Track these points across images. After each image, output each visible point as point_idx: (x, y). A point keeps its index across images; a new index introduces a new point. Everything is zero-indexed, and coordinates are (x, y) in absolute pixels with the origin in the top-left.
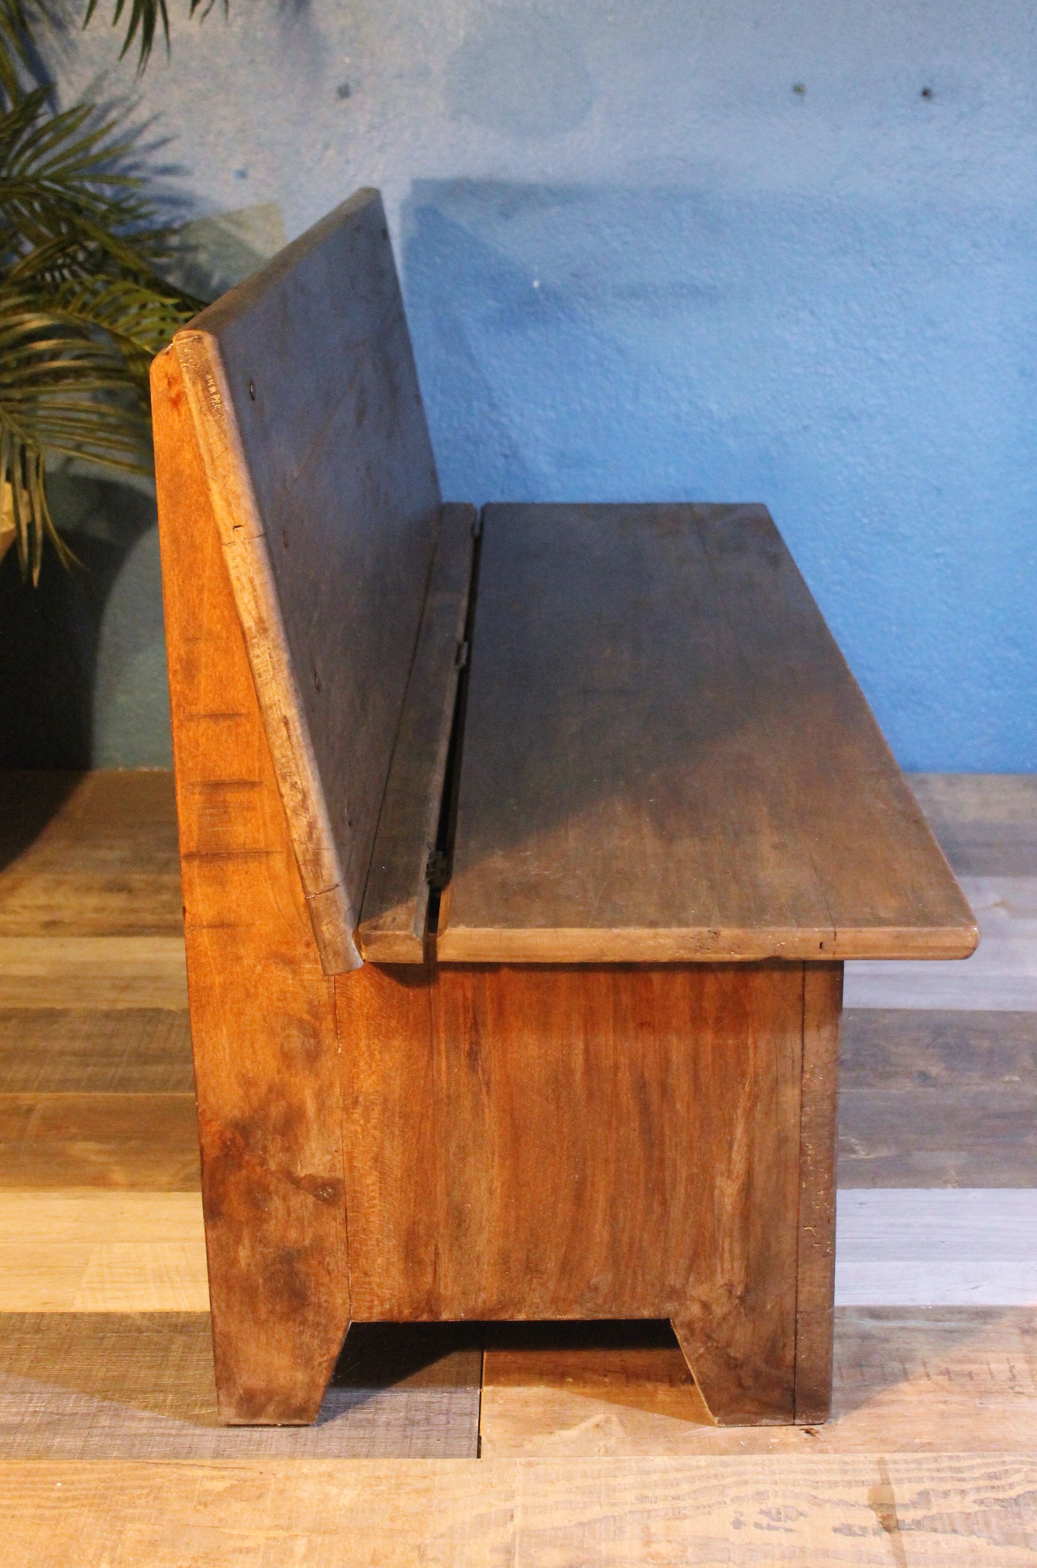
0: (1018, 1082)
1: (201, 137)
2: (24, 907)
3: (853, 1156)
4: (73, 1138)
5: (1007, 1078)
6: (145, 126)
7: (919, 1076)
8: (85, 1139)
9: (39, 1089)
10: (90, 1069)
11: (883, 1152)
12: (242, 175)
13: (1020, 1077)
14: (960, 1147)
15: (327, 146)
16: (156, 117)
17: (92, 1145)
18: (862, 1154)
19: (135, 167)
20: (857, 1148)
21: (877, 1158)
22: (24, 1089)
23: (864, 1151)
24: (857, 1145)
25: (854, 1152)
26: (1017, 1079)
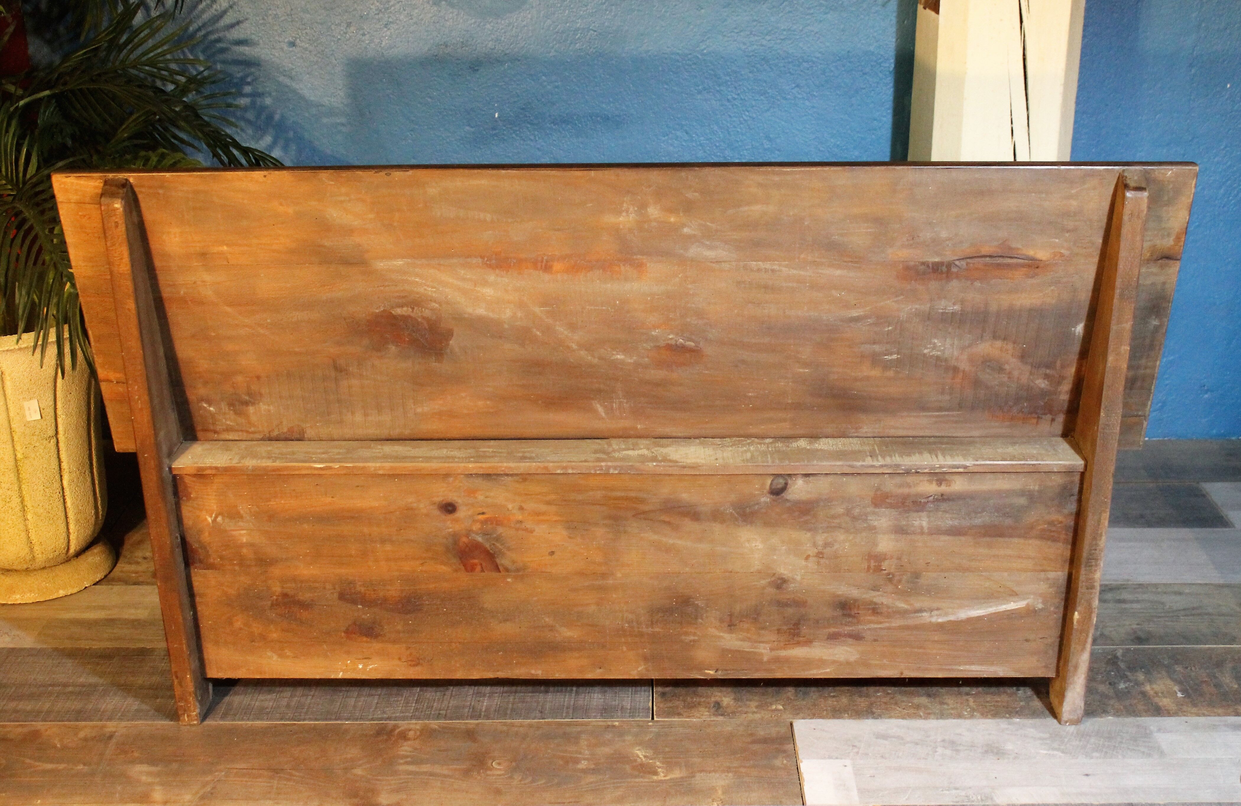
0: (781, 710)
1: (263, 19)
2: (145, 558)
3: (655, 778)
4: (133, 762)
5: (774, 707)
6: (225, 12)
7: (714, 706)
8: (141, 763)
9: (121, 719)
10: (158, 700)
11: (677, 774)
12: (293, 44)
13: (783, 706)
14: (728, 770)
15: (349, 25)
16: (231, 7)
17: (145, 768)
18: (661, 777)
19: (219, 40)
20: (659, 770)
21: (671, 779)
22: (110, 719)
23: (663, 772)
24: (659, 767)
25: (656, 773)
26: (781, 707)
